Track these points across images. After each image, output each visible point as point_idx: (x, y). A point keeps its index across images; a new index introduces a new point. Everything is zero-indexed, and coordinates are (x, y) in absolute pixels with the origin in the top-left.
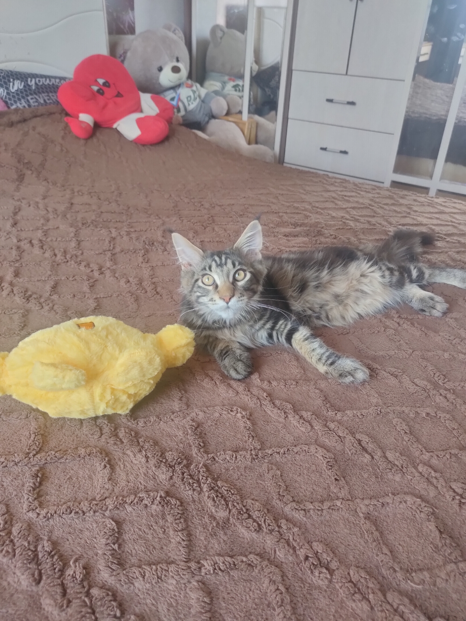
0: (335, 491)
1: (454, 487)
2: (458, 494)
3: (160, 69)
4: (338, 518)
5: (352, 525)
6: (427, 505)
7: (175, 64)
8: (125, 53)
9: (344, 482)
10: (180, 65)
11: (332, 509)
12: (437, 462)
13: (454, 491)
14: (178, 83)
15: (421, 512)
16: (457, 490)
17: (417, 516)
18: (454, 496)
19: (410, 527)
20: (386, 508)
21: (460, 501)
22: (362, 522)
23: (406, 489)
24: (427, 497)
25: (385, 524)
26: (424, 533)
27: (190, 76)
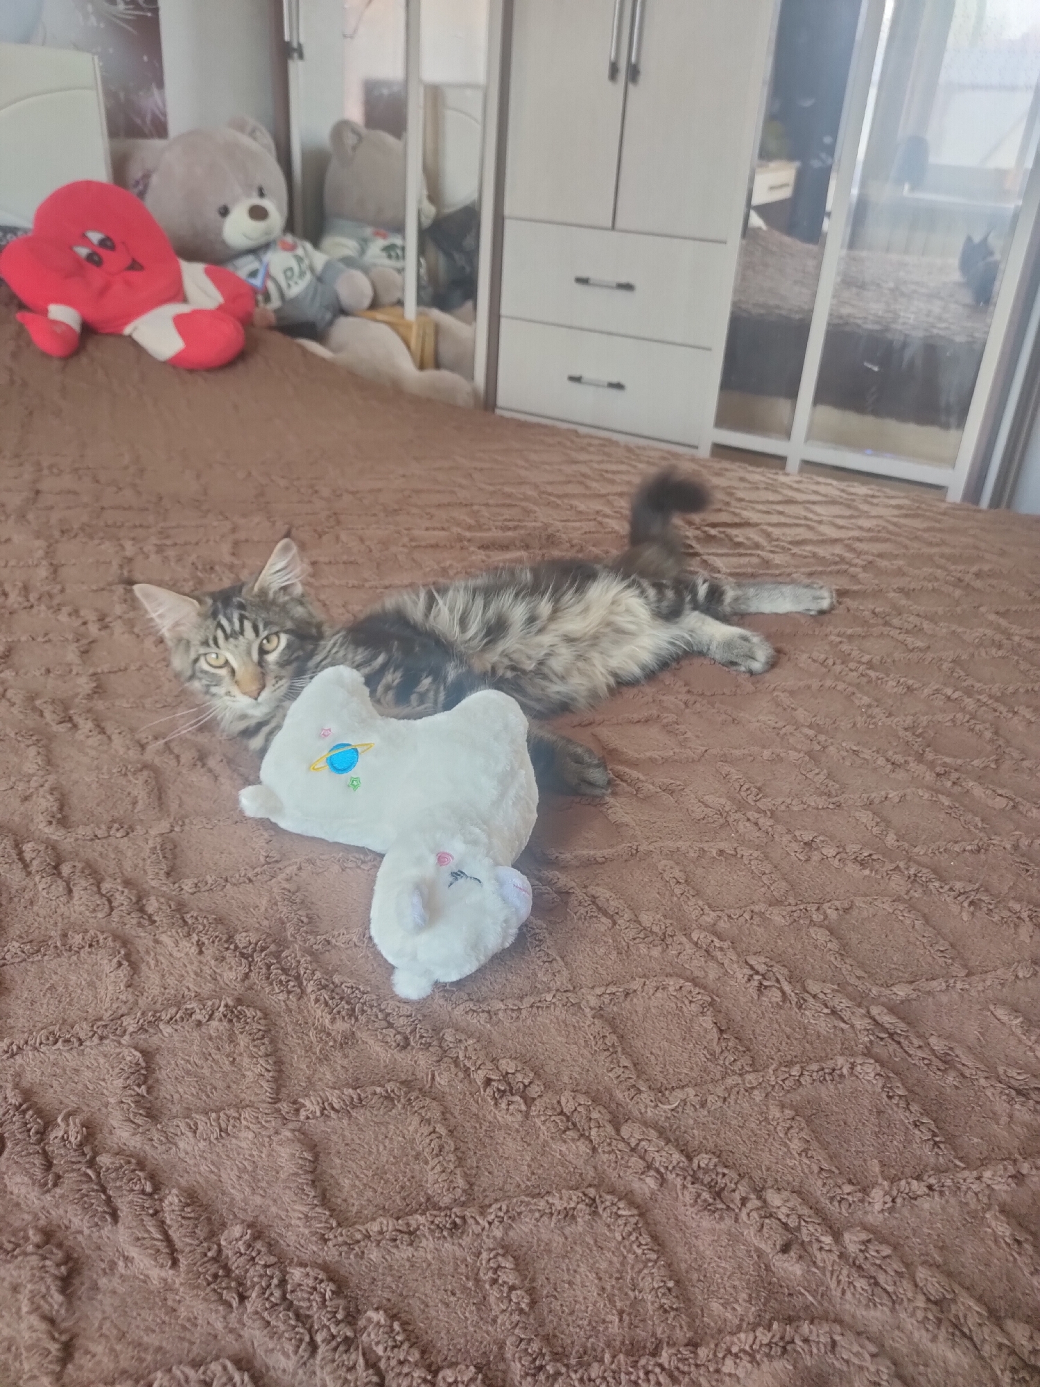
0: (545, 979)
1: (752, 962)
2: (757, 973)
3: (224, 212)
4: (548, 1021)
5: (571, 1029)
6: (702, 991)
7: (257, 201)
8: (147, 176)
9: (561, 963)
10: (267, 203)
11: (538, 1007)
12: (727, 926)
13: (752, 968)
14: (263, 240)
15: (691, 1002)
16: (756, 967)
17: (685, 1009)
18: (751, 976)
19: (671, 1027)
20: (632, 1000)
21: (761, 984)
22: (588, 1023)
23: (669, 970)
24: (704, 981)
25: (629, 1023)
26: (694, 1035)
27: (290, 227)
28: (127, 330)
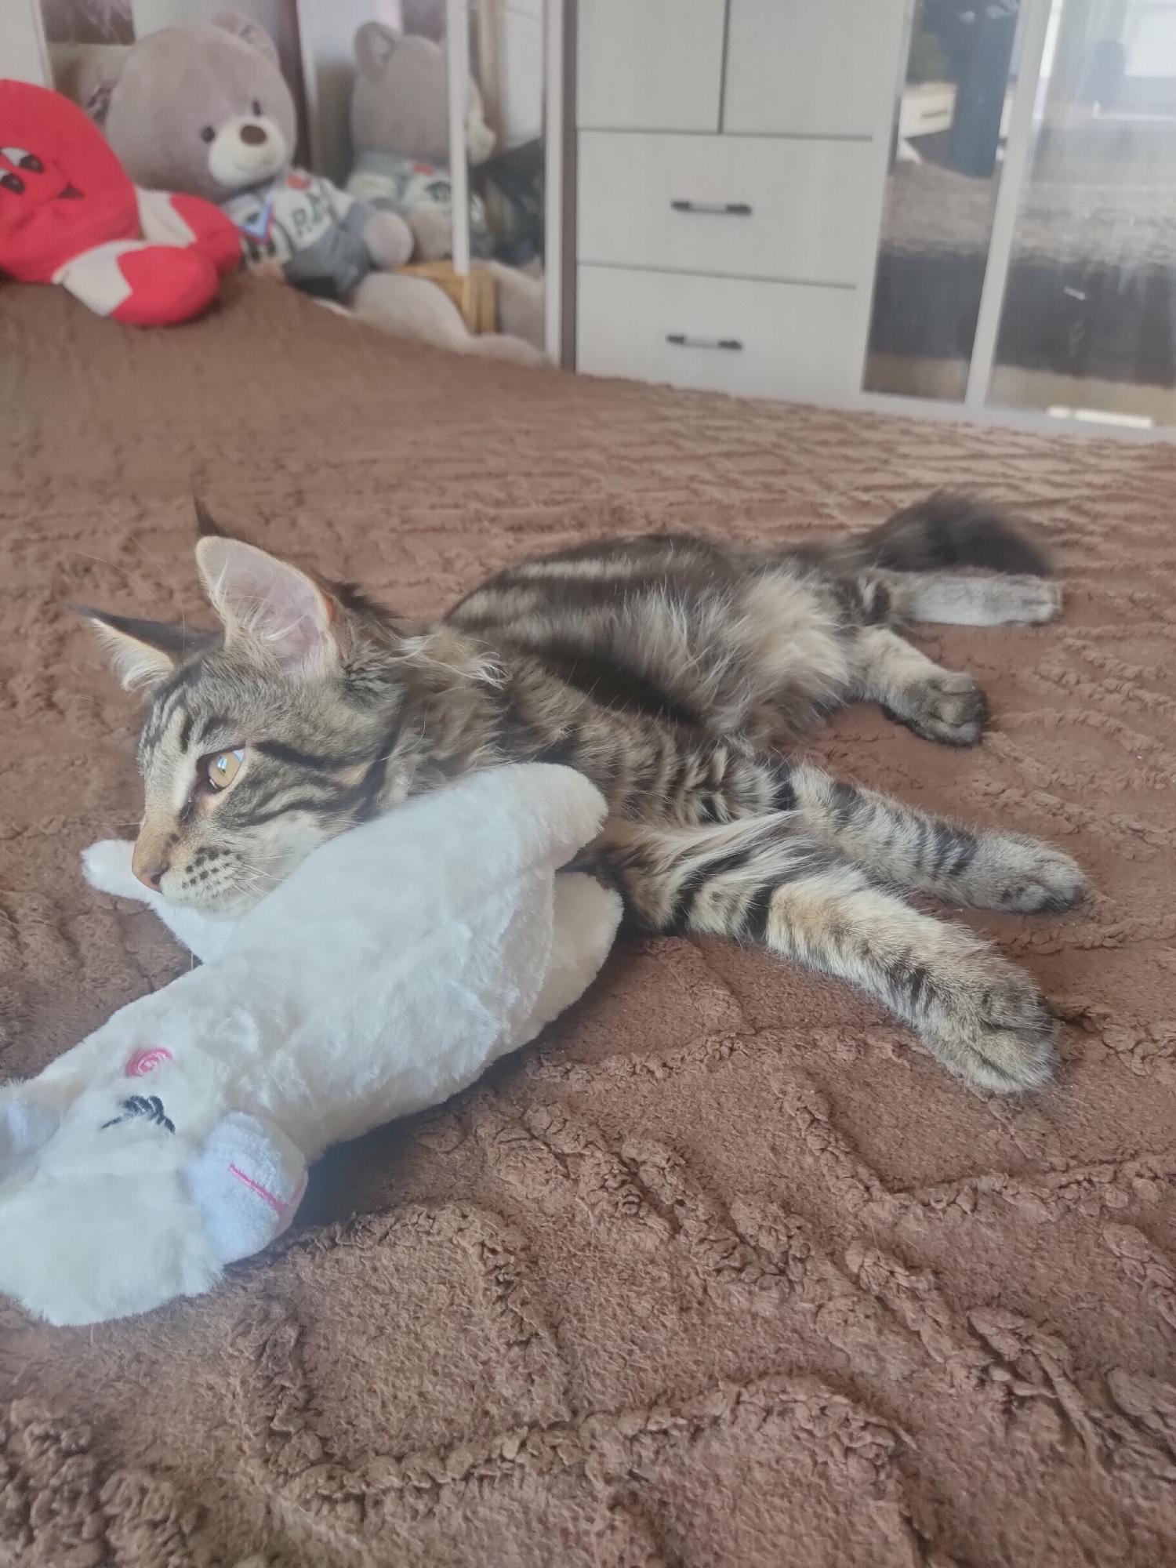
3: (209, 135)
7: (252, 120)
8: (105, 91)
10: (264, 123)
14: (262, 172)
27: (303, 156)
28: (57, 277)
